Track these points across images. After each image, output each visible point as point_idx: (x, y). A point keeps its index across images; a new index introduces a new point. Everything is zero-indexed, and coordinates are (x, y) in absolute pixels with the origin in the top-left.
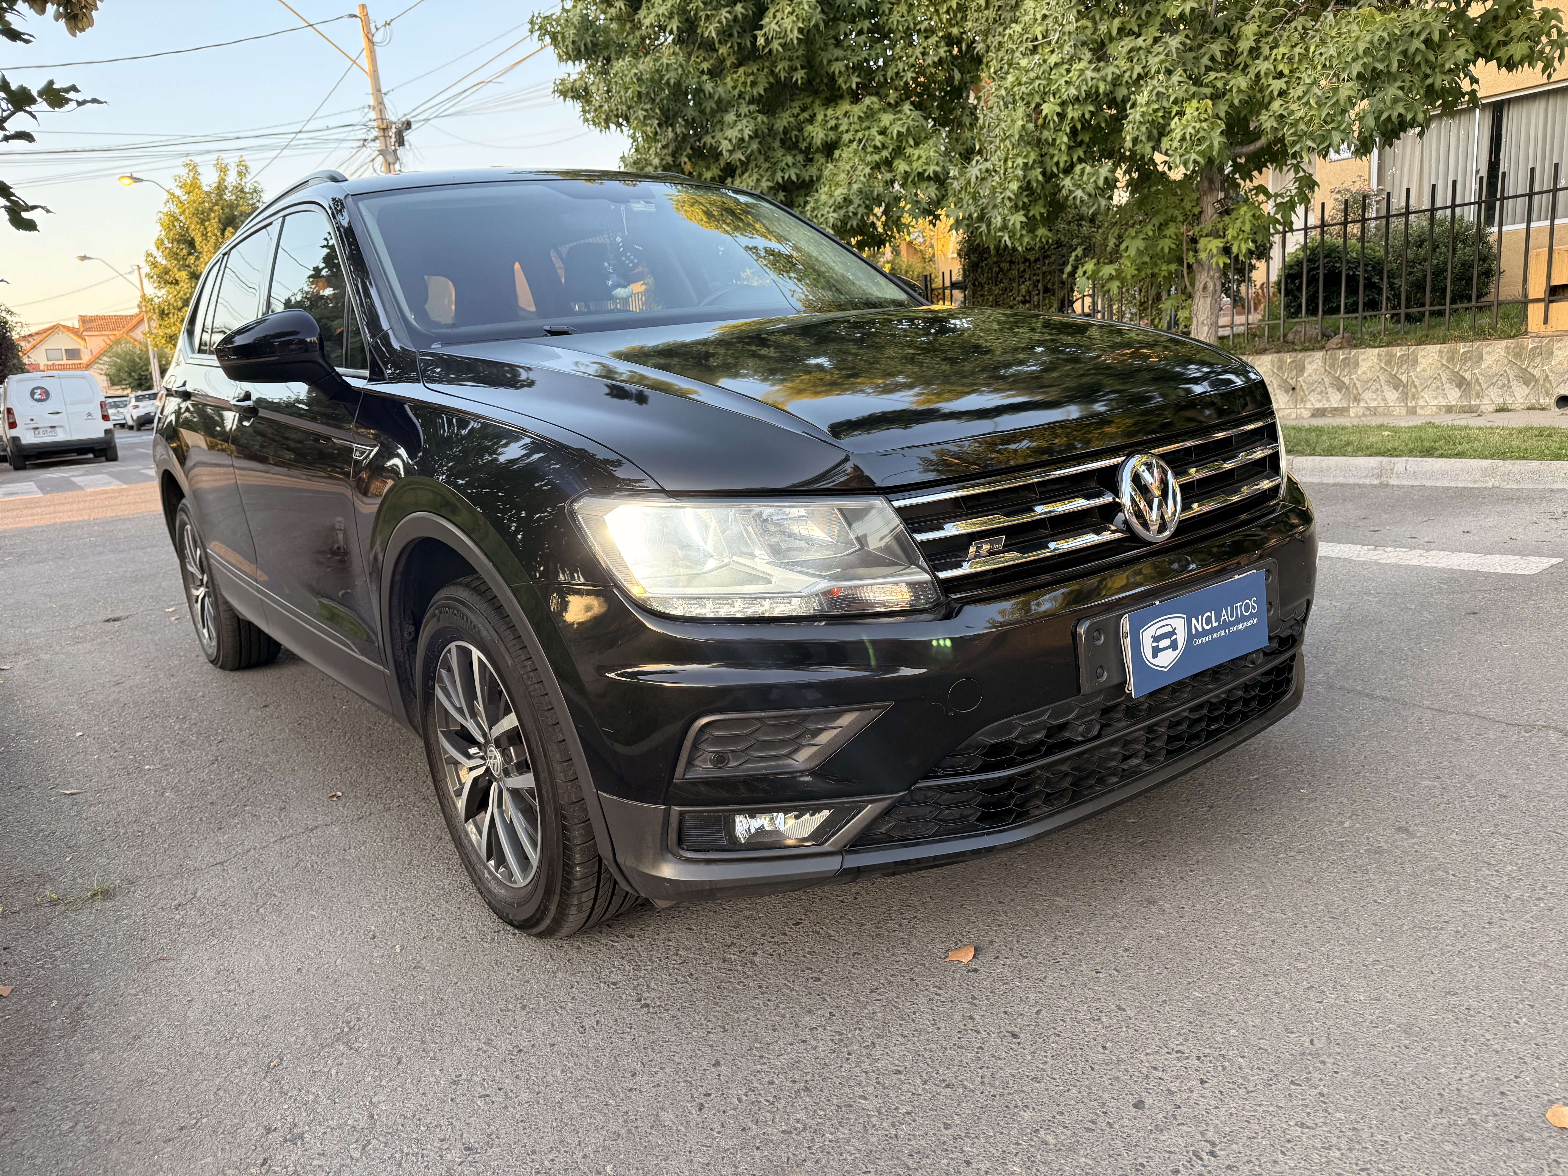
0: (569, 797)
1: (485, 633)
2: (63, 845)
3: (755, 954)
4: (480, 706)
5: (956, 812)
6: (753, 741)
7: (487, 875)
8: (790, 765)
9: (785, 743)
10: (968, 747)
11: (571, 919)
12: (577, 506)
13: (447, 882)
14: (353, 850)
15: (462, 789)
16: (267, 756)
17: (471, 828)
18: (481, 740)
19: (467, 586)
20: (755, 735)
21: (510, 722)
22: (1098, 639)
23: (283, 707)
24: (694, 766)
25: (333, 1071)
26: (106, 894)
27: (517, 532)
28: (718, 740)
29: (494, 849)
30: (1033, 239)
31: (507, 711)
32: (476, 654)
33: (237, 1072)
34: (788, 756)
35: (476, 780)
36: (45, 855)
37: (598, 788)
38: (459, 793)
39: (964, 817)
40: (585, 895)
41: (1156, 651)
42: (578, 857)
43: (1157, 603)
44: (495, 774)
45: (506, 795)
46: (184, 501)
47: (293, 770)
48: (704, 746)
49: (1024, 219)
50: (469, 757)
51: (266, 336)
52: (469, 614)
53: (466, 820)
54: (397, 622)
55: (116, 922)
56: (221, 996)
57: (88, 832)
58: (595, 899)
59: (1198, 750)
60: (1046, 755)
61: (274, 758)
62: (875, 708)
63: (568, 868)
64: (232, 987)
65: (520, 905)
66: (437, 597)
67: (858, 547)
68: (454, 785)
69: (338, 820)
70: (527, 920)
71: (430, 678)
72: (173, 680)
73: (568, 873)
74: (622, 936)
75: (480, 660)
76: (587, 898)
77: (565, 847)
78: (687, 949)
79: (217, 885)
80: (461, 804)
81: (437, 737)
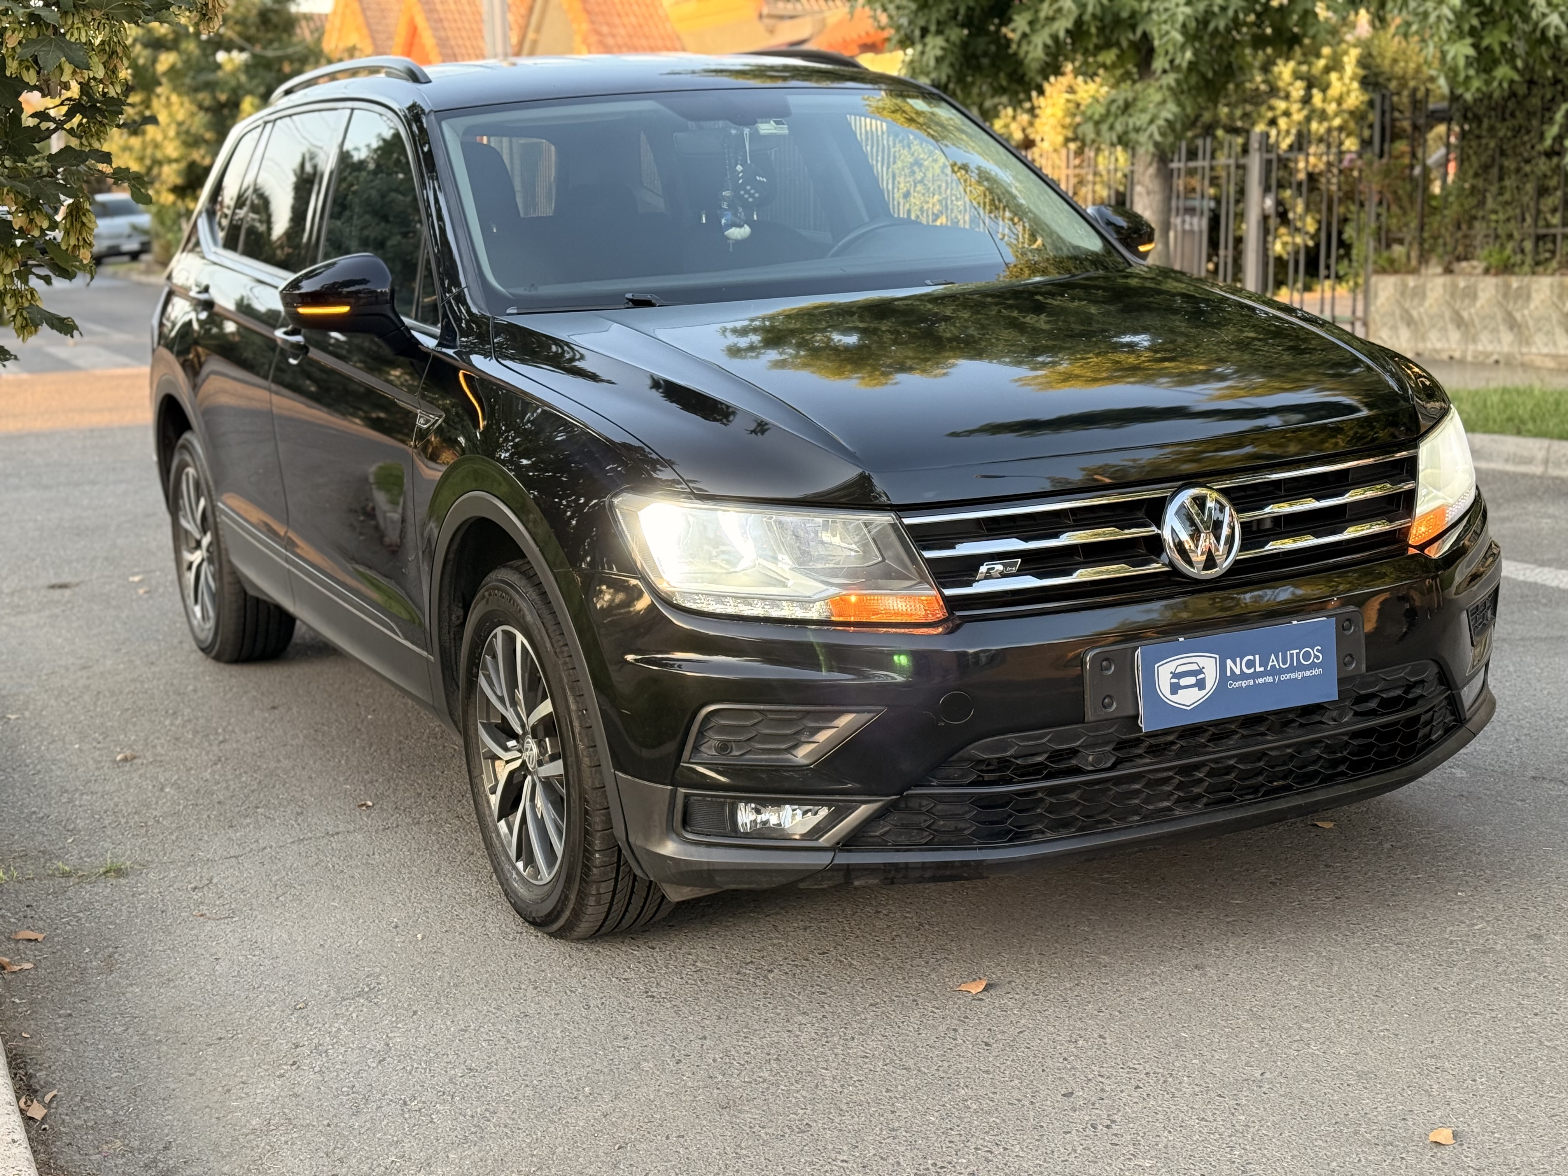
0: (593, 783)
1: (529, 618)
2: (61, 828)
3: (771, 971)
4: (520, 695)
5: (951, 825)
6: (755, 733)
7: (515, 876)
8: (789, 760)
9: (784, 738)
10: (961, 760)
11: (590, 910)
12: (616, 501)
13: (474, 890)
14: (377, 856)
15: (496, 786)
16: (279, 761)
17: (502, 825)
18: (520, 731)
19: (517, 569)
20: (757, 727)
21: (546, 708)
22: (1108, 669)
23: (295, 710)
24: (700, 752)
25: (354, 1015)
26: (120, 872)
27: (571, 518)
28: (723, 729)
29: (524, 850)
30: (1488, 83)
31: (544, 698)
32: (520, 638)
33: (267, 1009)
34: (788, 750)
35: (512, 774)
36: (44, 835)
37: (616, 769)
38: (493, 792)
39: (958, 830)
40: (603, 885)
41: (1175, 689)
42: (598, 844)
43: (1181, 639)
44: (530, 767)
45: (539, 788)
46: (187, 435)
47: (310, 778)
48: (709, 734)
49: (1471, 52)
50: (506, 749)
51: (335, 283)
52: (516, 597)
53: (499, 820)
54: (446, 604)
55: (133, 896)
56: (247, 958)
57: (86, 819)
58: (614, 892)
59: (1249, 804)
60: (1045, 778)
61: (286, 763)
62: (869, 712)
63: (587, 854)
64: (257, 953)
65: (543, 901)
66: (487, 579)
67: (880, 559)
68: (489, 781)
69: (361, 828)
70: (549, 914)
71: (475, 663)
72: (153, 669)
73: (588, 859)
74: (643, 947)
75: (523, 646)
76: (606, 888)
77: (587, 832)
78: (704, 961)
79: (233, 875)
80: (495, 800)
81: (477, 730)
